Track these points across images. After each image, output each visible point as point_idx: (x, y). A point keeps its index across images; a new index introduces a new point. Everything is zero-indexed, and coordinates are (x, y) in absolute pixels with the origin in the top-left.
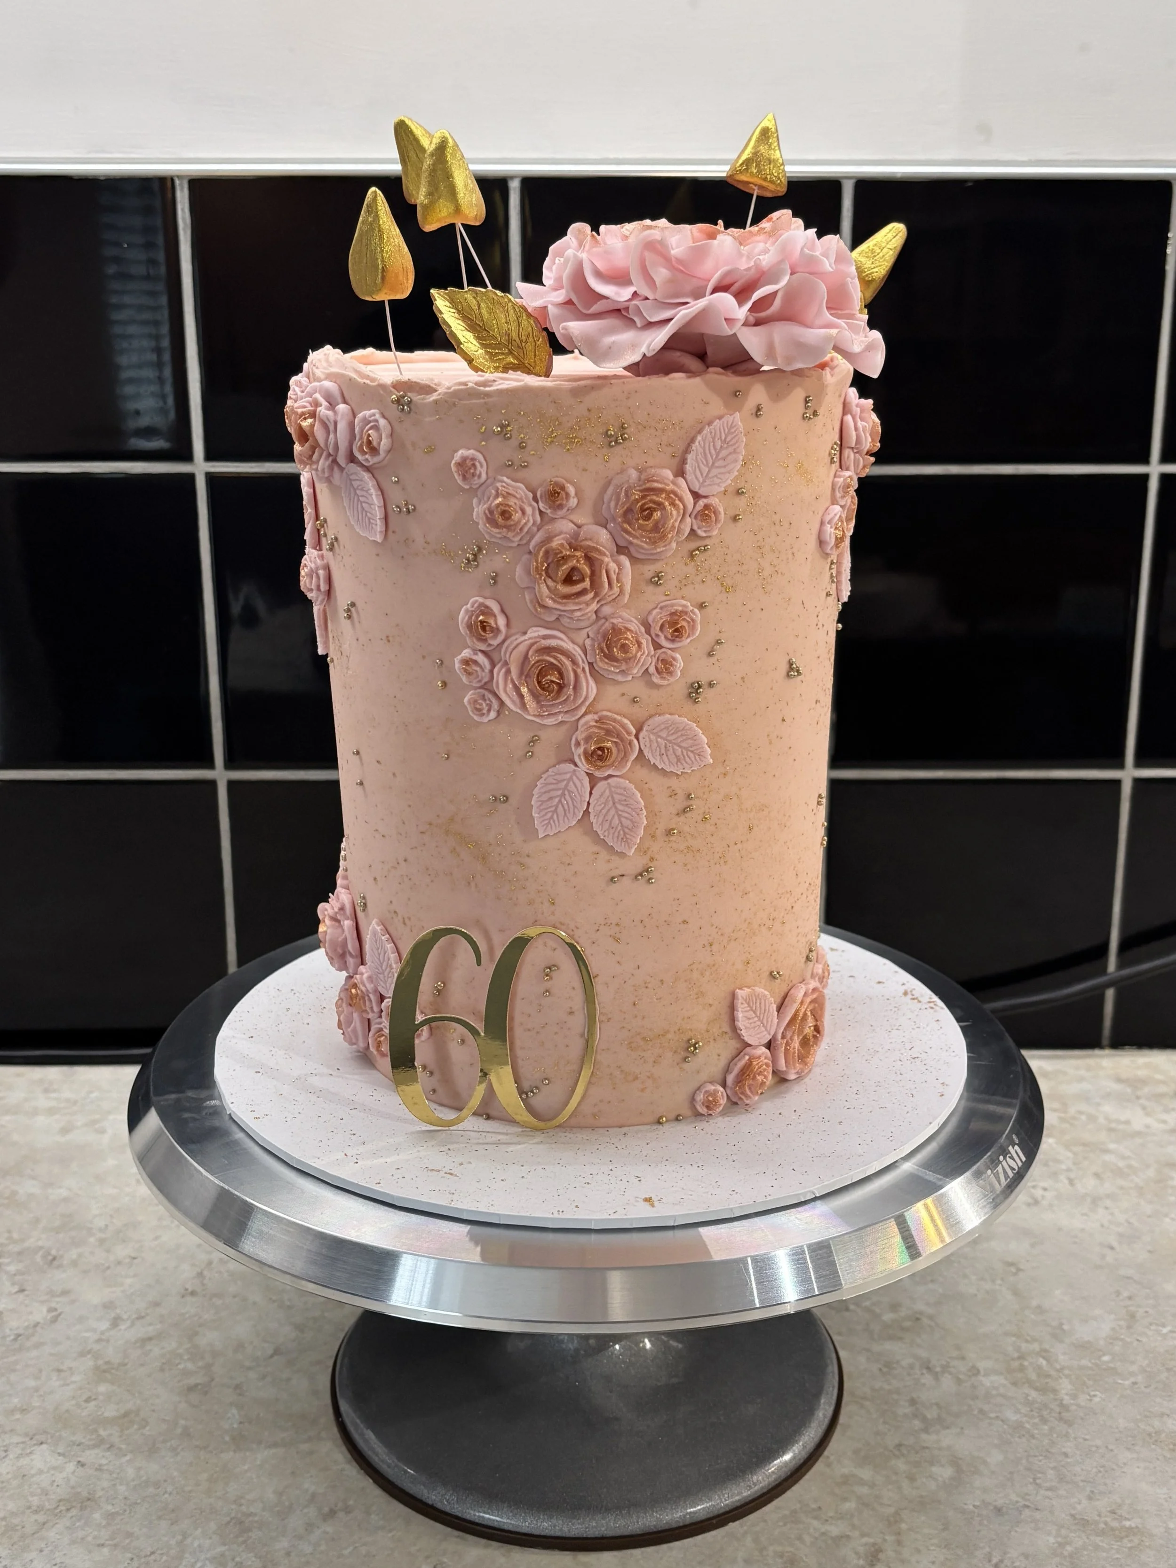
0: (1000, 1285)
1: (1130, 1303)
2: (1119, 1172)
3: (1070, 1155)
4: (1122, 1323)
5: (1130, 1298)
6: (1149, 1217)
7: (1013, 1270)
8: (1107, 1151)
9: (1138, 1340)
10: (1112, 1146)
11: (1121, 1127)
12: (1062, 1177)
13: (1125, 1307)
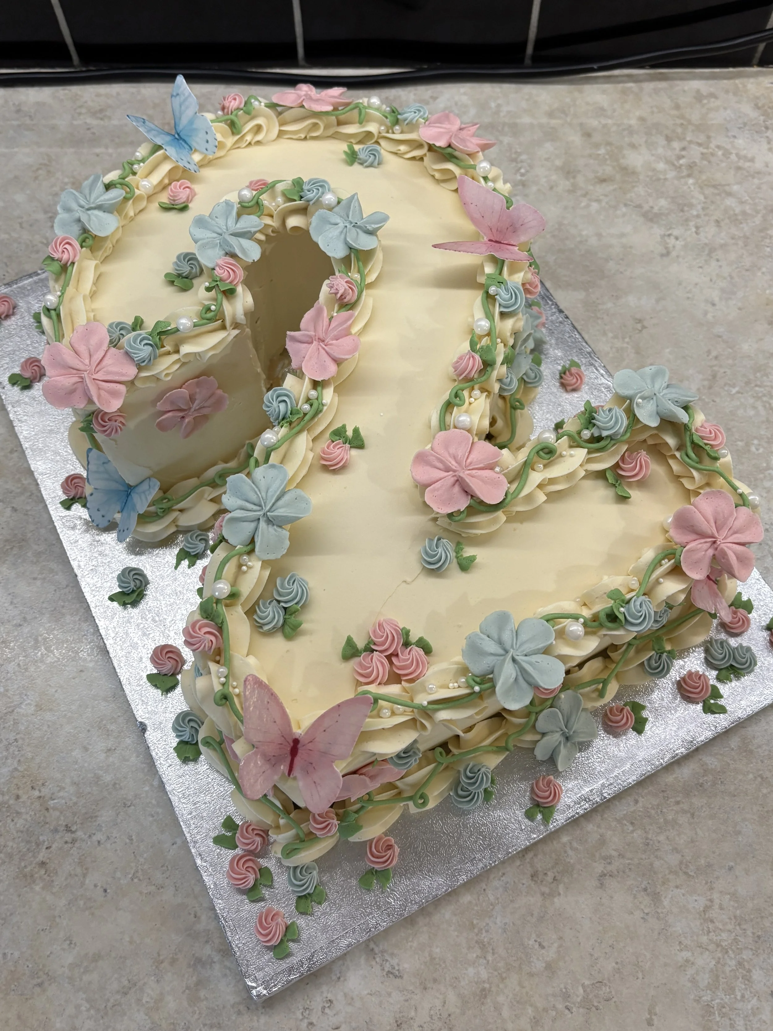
0: (628, 343)
1: (715, 362)
2: (735, 220)
3: (702, 198)
4: (706, 383)
5: (716, 358)
6: (747, 270)
7: (639, 326)
8: (729, 194)
9: (713, 401)
10: (735, 188)
11: (748, 164)
12: (692, 224)
13: (711, 367)
